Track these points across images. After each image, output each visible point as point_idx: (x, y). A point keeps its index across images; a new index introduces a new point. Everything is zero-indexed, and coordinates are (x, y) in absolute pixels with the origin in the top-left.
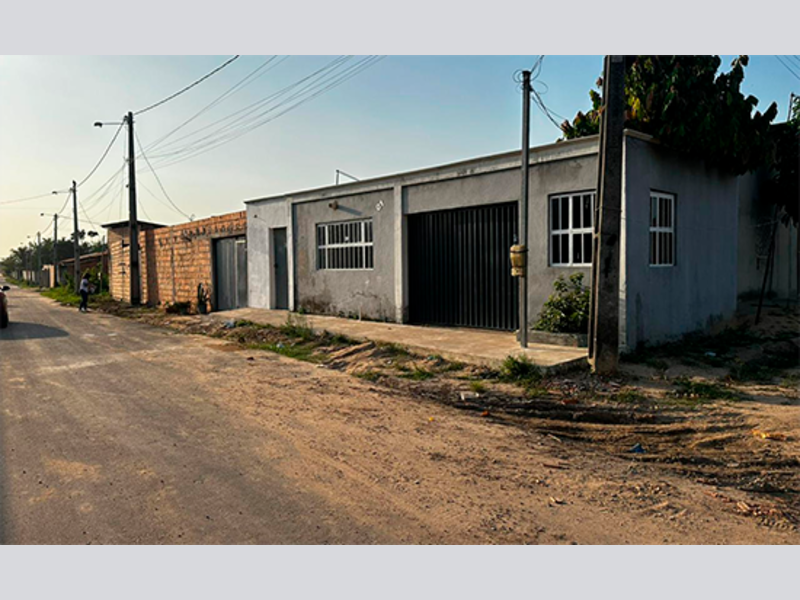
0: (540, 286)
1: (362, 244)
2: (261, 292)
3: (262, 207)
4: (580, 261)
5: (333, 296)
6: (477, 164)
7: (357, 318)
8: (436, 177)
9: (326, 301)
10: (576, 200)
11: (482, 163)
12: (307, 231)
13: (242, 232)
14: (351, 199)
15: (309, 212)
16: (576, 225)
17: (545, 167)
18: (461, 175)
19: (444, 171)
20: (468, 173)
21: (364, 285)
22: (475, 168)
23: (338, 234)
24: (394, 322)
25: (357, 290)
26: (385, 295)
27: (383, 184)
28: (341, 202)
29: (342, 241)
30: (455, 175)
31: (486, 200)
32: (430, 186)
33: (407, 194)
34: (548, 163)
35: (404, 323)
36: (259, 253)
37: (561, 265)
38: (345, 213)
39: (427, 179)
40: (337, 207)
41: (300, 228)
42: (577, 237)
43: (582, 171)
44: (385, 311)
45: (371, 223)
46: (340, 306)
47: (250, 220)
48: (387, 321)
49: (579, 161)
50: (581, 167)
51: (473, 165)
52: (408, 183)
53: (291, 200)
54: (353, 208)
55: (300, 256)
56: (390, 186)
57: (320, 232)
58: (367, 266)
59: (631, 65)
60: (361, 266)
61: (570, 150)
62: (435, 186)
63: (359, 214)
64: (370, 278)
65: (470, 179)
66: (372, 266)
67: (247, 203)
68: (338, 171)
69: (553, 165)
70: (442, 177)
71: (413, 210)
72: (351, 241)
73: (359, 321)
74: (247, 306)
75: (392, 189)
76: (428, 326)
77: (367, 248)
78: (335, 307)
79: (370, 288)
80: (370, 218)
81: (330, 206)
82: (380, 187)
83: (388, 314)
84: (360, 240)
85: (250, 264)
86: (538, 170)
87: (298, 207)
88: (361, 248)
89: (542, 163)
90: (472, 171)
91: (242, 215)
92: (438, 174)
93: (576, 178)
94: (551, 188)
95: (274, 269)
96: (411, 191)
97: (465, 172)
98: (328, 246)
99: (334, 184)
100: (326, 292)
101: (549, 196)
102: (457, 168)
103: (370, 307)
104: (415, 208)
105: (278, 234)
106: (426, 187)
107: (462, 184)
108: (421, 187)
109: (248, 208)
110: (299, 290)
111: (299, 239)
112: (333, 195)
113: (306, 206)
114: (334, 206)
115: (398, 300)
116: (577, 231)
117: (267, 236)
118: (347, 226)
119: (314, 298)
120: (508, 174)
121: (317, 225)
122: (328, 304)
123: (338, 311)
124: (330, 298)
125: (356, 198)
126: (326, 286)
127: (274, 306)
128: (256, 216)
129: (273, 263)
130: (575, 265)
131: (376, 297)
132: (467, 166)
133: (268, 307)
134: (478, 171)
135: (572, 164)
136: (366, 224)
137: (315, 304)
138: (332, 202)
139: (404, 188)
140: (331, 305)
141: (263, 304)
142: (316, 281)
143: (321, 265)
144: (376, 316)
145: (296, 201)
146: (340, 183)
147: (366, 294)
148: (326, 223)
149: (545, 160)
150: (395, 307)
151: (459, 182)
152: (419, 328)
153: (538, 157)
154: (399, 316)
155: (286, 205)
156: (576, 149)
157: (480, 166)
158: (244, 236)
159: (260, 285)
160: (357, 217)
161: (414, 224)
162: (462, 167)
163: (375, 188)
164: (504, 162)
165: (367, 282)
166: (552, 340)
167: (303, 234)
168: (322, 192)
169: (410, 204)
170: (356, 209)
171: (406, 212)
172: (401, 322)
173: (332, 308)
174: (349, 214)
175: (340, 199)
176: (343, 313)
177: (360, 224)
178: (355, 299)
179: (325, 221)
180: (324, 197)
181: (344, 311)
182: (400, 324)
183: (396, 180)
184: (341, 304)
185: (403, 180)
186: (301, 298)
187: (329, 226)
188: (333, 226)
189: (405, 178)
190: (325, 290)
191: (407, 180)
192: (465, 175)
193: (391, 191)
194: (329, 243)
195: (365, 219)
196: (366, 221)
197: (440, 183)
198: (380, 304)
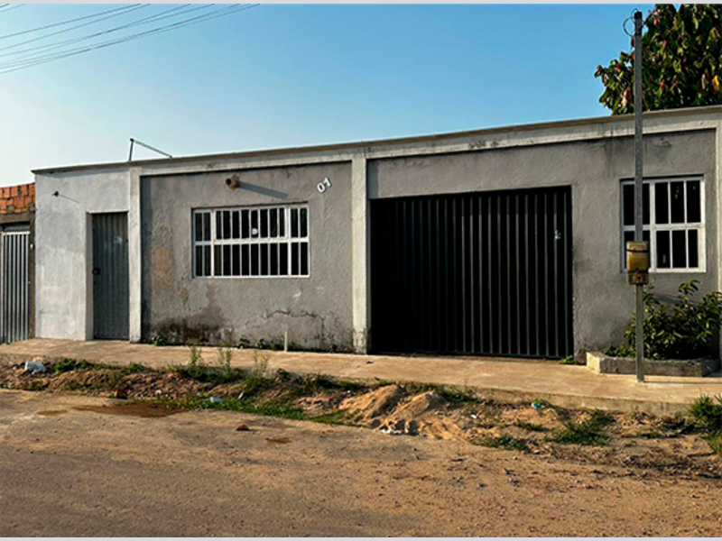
0: (608, 297)
1: (288, 239)
2: (67, 313)
3: (71, 180)
4: (667, 266)
5: (226, 316)
6: (505, 135)
7: (279, 348)
8: (432, 151)
9: (211, 323)
10: (661, 189)
11: (511, 134)
12: (171, 219)
13: (24, 218)
14: (266, 175)
15: (177, 190)
16: (661, 219)
17: (614, 143)
18: (476, 148)
19: (444, 141)
20: (488, 145)
21: (291, 299)
22: (500, 140)
23: (233, 223)
24: (352, 351)
25: (276, 307)
26: (332, 313)
27: (331, 155)
28: (244, 178)
29: (245, 235)
30: (465, 147)
32: (419, 161)
33: (377, 171)
34: (620, 138)
35: (369, 353)
36: (64, 251)
38: (255, 194)
39: (414, 152)
40: (238, 185)
41: (156, 214)
42: (662, 235)
43: (672, 152)
44: (332, 337)
45: (304, 212)
46: (241, 332)
47: (42, 200)
48: (335, 349)
49: (666, 139)
50: (670, 146)
51: (498, 136)
52: (379, 155)
53: (139, 172)
54: (269, 187)
55: (156, 257)
56: (345, 158)
57: (200, 226)
58: (295, 272)
60: (284, 272)
61: (657, 125)
62: (427, 161)
63: (284, 196)
64: (302, 290)
65: (490, 154)
66: (305, 272)
67: (33, 172)
68: (132, 140)
70: (438, 150)
71: (383, 193)
72: (264, 235)
73: (285, 352)
74: (32, 336)
75: (350, 162)
76: (414, 357)
77: (295, 246)
78: (229, 334)
79: (301, 302)
80: (305, 202)
81: (229, 182)
82: (325, 159)
83: (337, 341)
84: (282, 234)
85: (41, 271)
86: (605, 146)
87: (153, 182)
88: (284, 246)
89: (611, 138)
90: (495, 143)
91: (26, 192)
92: (433, 145)
93: (663, 159)
94: (624, 172)
95: (91, 276)
96: (382, 167)
97: (484, 145)
98: (214, 242)
100: (212, 311)
101: (621, 180)
102: (469, 139)
103: (305, 331)
104: (386, 191)
105: (105, 228)
106: (411, 163)
108: (401, 162)
109: (36, 178)
110: (153, 309)
111: (155, 230)
112: (230, 166)
113: (171, 181)
114: (233, 183)
115: (359, 318)
116: (662, 227)
117: (81, 227)
119: (185, 320)
120: (554, 149)
121: (193, 209)
122: (217, 328)
123: (237, 339)
124: (222, 319)
125: (277, 173)
126: (212, 301)
127: (91, 335)
128: (56, 194)
129: (91, 269)
130: (660, 270)
131: (313, 316)
132: (486, 137)
133: (83, 338)
134: (504, 143)
135: (657, 141)
136: (294, 213)
137: (186, 329)
138: (230, 176)
139: (368, 161)
140: (222, 331)
141: (71, 332)
142: (191, 295)
143: (200, 268)
144: (317, 343)
145: (149, 172)
147: (295, 312)
148: (212, 208)
149: (615, 134)
150: (353, 331)
151: (471, 157)
153: (605, 130)
154: (360, 341)
155: (131, 179)
156: (665, 123)
157: (509, 138)
158: (29, 224)
159: (62, 303)
160: (280, 200)
162: (478, 138)
163: (316, 160)
164: (548, 135)
165: (297, 295)
167: (166, 224)
168: (209, 162)
169: (380, 184)
170: (275, 189)
171: (372, 197)
172: (365, 351)
173: (223, 335)
174: (262, 196)
175: (244, 173)
176: (245, 341)
177: (282, 210)
178: (271, 319)
179: (211, 205)
180: (210, 169)
181: (249, 338)
182: (363, 354)
183: (356, 149)
184: (245, 327)
185: (369, 150)
186: (155, 321)
187: (218, 213)
188: (227, 214)
189: (372, 148)
190: (210, 307)
191: (378, 150)
192: (483, 148)
193: (348, 165)
194: (219, 237)
195: (294, 203)
196: (294, 207)
197: (437, 158)
198: (323, 326)
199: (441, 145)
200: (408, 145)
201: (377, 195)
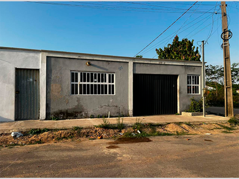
0: (185, 99)
1: (107, 83)
5: (85, 108)
8: (149, 62)
10: (193, 77)
12: (61, 73)
14: (101, 62)
15: (64, 63)
16: (193, 83)
17: (186, 67)
18: (160, 63)
19: (153, 60)
20: (163, 63)
21: (109, 101)
22: (166, 62)
23: (89, 77)
25: (104, 104)
26: (122, 105)
27: (123, 60)
29: (92, 81)
32: (146, 65)
33: (135, 66)
40: (90, 64)
41: (53, 71)
42: (193, 86)
44: (122, 112)
45: (113, 75)
46: (91, 113)
48: (123, 116)
49: (195, 67)
50: (195, 69)
51: (164, 61)
52: (137, 62)
53: (46, 54)
54: (102, 66)
55: (53, 87)
56: (127, 61)
58: (110, 93)
60: (106, 93)
62: (148, 65)
63: (107, 70)
64: (113, 99)
66: (113, 93)
69: (188, 67)
70: (152, 62)
72: (99, 81)
75: (128, 62)
77: (110, 85)
79: (113, 103)
80: (114, 72)
82: (121, 60)
83: (124, 114)
84: (105, 81)
86: (185, 67)
87: (53, 59)
88: (106, 85)
90: (164, 63)
92: (151, 61)
93: (194, 71)
94: (188, 73)
96: (137, 65)
97: (162, 63)
98: (79, 83)
101: (188, 75)
102: (159, 61)
104: (138, 72)
106: (144, 65)
108: (142, 64)
111: (53, 77)
115: (131, 107)
117: (12, 72)
118: (95, 74)
119: (67, 110)
121: (71, 71)
122: (81, 112)
123: (90, 115)
124: (83, 109)
125: (105, 63)
126: (79, 103)
130: (193, 94)
131: (116, 106)
132: (162, 61)
135: (193, 67)
137: (67, 113)
138: (86, 61)
139: (134, 63)
140: (83, 113)
142: (70, 101)
143: (73, 92)
144: (117, 115)
145: (52, 55)
147: (111, 105)
148: (79, 71)
149: (186, 65)
151: (159, 65)
155: (40, 56)
163: (118, 60)
165: (111, 100)
167: (58, 75)
168: (79, 55)
169: (136, 70)
170: (104, 67)
172: (132, 116)
173: (84, 115)
174: (99, 69)
175: (92, 61)
176: (93, 116)
177: (105, 75)
178: (102, 108)
180: (80, 58)
181: (94, 115)
182: (132, 117)
183: (130, 59)
184: (92, 111)
185: (134, 60)
186: (52, 111)
187: (81, 73)
188: (85, 74)
189: (135, 59)
190: (78, 105)
191: (136, 60)
192: (162, 64)
193: (128, 63)
195: (109, 73)
196: (110, 74)
197: (151, 65)
198: (119, 109)
199: (152, 61)
200: (144, 60)
201: (135, 72)
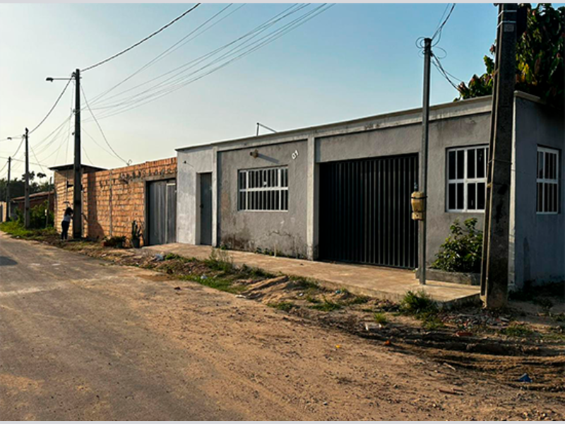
0: (438, 229)
1: (279, 188)
2: (188, 229)
3: (191, 154)
4: (474, 208)
5: (252, 234)
6: (383, 120)
7: (273, 255)
8: (345, 131)
9: (245, 238)
10: (471, 153)
11: (386, 119)
12: (230, 175)
13: (173, 176)
14: (269, 148)
15: (232, 159)
16: (471, 175)
17: (443, 123)
18: (368, 129)
19: (352, 125)
20: (374, 127)
21: (279, 225)
22: (381, 123)
23: (257, 178)
24: (306, 258)
25: (273, 230)
26: (298, 234)
27: (298, 136)
28: (261, 151)
29: (261, 186)
30: (362, 129)
31: (390, 151)
32: (340, 138)
33: (320, 145)
34: (446, 119)
35: (314, 260)
36: (187, 194)
37: (456, 210)
38: (264, 161)
39: (337, 132)
40: (257, 155)
41: (224, 173)
42: (471, 186)
43: (477, 127)
44: (297, 248)
45: (287, 170)
46: (258, 244)
47: (180, 166)
48: (299, 257)
49: (473, 119)
50: (475, 123)
51: (378, 120)
52: (321, 135)
53: (216, 149)
54: (271, 156)
55: (223, 198)
56: (305, 137)
57: (241, 177)
58: (282, 208)
59: (522, 34)
60: (277, 208)
61: (467, 109)
62: (344, 138)
63: (277, 161)
64: (284, 219)
65: (376, 132)
66: (287, 209)
67: (177, 150)
68: (258, 124)
69: (450, 121)
70: (350, 130)
71: (324, 158)
72: (269, 186)
73: (274, 257)
74: (175, 242)
75: (306, 140)
76: (336, 263)
77: (282, 191)
78: (253, 244)
79: (284, 227)
80: (287, 165)
81: (251, 154)
82: (296, 138)
83: (300, 252)
84: (277, 185)
85: (179, 205)
86: (437, 125)
87: (223, 154)
88: (278, 192)
89: (441, 120)
90: (378, 125)
91: (174, 161)
92: (347, 128)
93: (471, 133)
94: (448, 142)
95: (200, 209)
96: (323, 142)
97: (372, 126)
98: (248, 190)
99: (255, 135)
100: (246, 230)
101: (447, 149)
102: (364, 123)
103: (285, 245)
105: (204, 178)
106: (336, 139)
107: (369, 136)
108: (332, 139)
109: (178, 154)
110: (222, 229)
111: (223, 183)
112: (254, 144)
113: (230, 153)
114: (255, 155)
115: (310, 239)
116: (471, 181)
117: (194, 179)
118: (265, 172)
119: (234, 236)
120: (410, 128)
121: (239, 171)
122: (247, 241)
123: (256, 247)
124: (250, 236)
125: (274, 147)
126: (246, 225)
127: (199, 242)
128: (185, 162)
129: (199, 204)
130: (469, 211)
131: (290, 236)
132: (373, 121)
133: (194, 243)
134: (383, 125)
135: (468, 121)
136: (282, 171)
137: (235, 241)
138: (252, 150)
139: (316, 139)
140: (249, 242)
141: (190, 240)
142: (237, 221)
143: (241, 206)
144: (290, 252)
145: (221, 149)
146: (259, 134)
147: (281, 232)
148: (247, 169)
149: (443, 117)
150: (307, 245)
151: (366, 134)
152: (329, 264)
153: (437, 114)
154: (310, 254)
155: (212, 153)
156: (472, 107)
157: (385, 122)
158: (174, 179)
159: (187, 224)
160: (275, 164)
161: (326, 171)
162: (369, 122)
163: (292, 139)
164: (406, 119)
165: (282, 222)
166: (448, 278)
167: (227, 179)
168: (245, 142)
169: (321, 153)
170: (274, 157)
171: (317, 161)
172: (312, 259)
173: (250, 245)
174: (268, 162)
175: (260, 148)
176: (260, 249)
177: (277, 170)
178: (271, 237)
179: (246, 167)
180: (245, 147)
181: (261, 248)
182: (310, 260)
183: (309, 132)
184: (259, 241)
185: (316, 132)
186: (223, 235)
187: (249, 172)
188: (253, 172)
189: (318, 131)
190: (245, 228)
191: (320, 132)
192: (371, 129)
193: (305, 142)
194: (249, 187)
195: (282, 166)
196: (283, 168)
197: (349, 136)
198: (294, 242)
199: (351, 127)
200: (334, 128)
201: (319, 160)
